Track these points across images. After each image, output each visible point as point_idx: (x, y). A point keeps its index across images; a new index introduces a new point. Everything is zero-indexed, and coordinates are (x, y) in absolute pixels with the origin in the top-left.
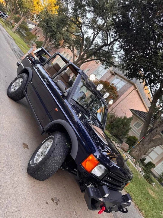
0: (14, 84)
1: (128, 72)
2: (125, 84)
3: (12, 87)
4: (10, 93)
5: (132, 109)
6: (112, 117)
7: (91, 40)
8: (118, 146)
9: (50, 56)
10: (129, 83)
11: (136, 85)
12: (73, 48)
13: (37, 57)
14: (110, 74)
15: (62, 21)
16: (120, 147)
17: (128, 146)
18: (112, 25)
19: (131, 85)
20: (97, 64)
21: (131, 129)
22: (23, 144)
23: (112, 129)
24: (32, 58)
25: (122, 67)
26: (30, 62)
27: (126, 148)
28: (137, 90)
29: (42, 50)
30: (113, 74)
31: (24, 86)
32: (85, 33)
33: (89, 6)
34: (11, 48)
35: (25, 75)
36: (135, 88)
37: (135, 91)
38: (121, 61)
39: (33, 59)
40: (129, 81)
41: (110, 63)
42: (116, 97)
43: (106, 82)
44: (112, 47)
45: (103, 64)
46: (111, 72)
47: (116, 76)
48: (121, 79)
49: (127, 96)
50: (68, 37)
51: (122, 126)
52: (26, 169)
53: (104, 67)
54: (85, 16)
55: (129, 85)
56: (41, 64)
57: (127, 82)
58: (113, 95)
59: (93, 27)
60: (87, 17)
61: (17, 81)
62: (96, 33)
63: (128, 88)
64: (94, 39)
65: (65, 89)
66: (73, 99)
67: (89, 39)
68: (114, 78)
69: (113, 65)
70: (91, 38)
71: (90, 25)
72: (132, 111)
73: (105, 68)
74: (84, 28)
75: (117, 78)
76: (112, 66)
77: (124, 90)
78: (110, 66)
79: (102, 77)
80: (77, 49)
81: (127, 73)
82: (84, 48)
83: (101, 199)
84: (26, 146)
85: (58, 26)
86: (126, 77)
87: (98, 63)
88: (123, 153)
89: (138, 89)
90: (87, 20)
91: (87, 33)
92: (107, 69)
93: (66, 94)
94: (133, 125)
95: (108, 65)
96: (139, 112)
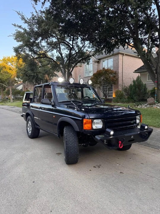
0: (28, 129)
1: (106, 50)
2: (113, 59)
3: (29, 132)
4: (30, 135)
5: (135, 71)
6: (125, 90)
7: (61, 56)
8: (146, 106)
9: (32, 93)
10: (115, 56)
11: (120, 52)
12: (54, 74)
13: (28, 101)
14: (96, 64)
15: (31, 64)
16: (148, 105)
17: (153, 98)
18: (61, 34)
19: (117, 55)
20: (82, 67)
21: (146, 85)
22: (57, 154)
23: (132, 98)
24: (24, 104)
25: (97, 51)
26: (26, 107)
27: (152, 101)
28: (126, 55)
29: (27, 94)
30: (98, 62)
31: (33, 124)
32: (53, 56)
33: (36, 39)
34: (18, 113)
35: (29, 117)
36: (123, 54)
37: (125, 57)
38: (92, 48)
39: (26, 104)
40: (113, 55)
41: (87, 57)
42: (115, 74)
43: (97, 72)
44: (78, 46)
45: (83, 62)
46: (96, 62)
47: (102, 61)
48: (107, 59)
49: (123, 66)
50: (45, 70)
51: (137, 89)
52: (66, 164)
53: (86, 64)
54: (42, 46)
55: (116, 57)
56: (32, 102)
57: (113, 57)
58: (112, 76)
59: (53, 48)
60: (43, 46)
61: (29, 125)
62: (59, 49)
63: (118, 60)
64: (61, 54)
65: (50, 101)
66: (59, 102)
67: (59, 57)
68: (102, 64)
69: (91, 56)
70: (59, 55)
71: (50, 49)
72: (136, 71)
73: (88, 64)
74: (49, 54)
75: (104, 61)
76: (90, 58)
77: (116, 64)
78: (89, 60)
79: (93, 71)
80: (59, 72)
81: (105, 52)
82: (61, 66)
83: (111, 137)
84: (59, 154)
85: (32, 70)
86: (108, 55)
87: (81, 65)
88: (153, 106)
89: (125, 53)
90: (46, 47)
91: (54, 55)
92: (90, 63)
93: (53, 103)
94: (148, 80)
95: (87, 60)
96: (142, 68)
